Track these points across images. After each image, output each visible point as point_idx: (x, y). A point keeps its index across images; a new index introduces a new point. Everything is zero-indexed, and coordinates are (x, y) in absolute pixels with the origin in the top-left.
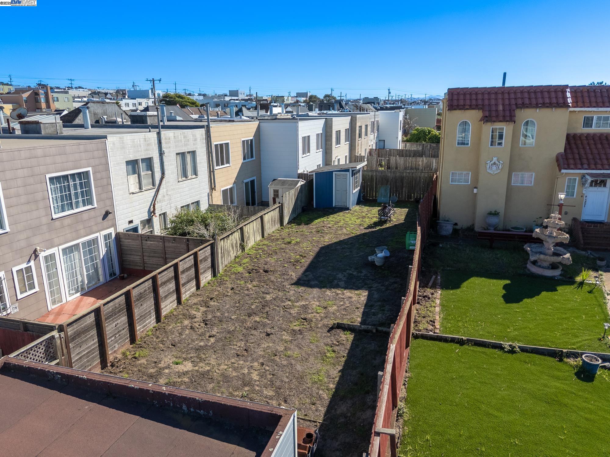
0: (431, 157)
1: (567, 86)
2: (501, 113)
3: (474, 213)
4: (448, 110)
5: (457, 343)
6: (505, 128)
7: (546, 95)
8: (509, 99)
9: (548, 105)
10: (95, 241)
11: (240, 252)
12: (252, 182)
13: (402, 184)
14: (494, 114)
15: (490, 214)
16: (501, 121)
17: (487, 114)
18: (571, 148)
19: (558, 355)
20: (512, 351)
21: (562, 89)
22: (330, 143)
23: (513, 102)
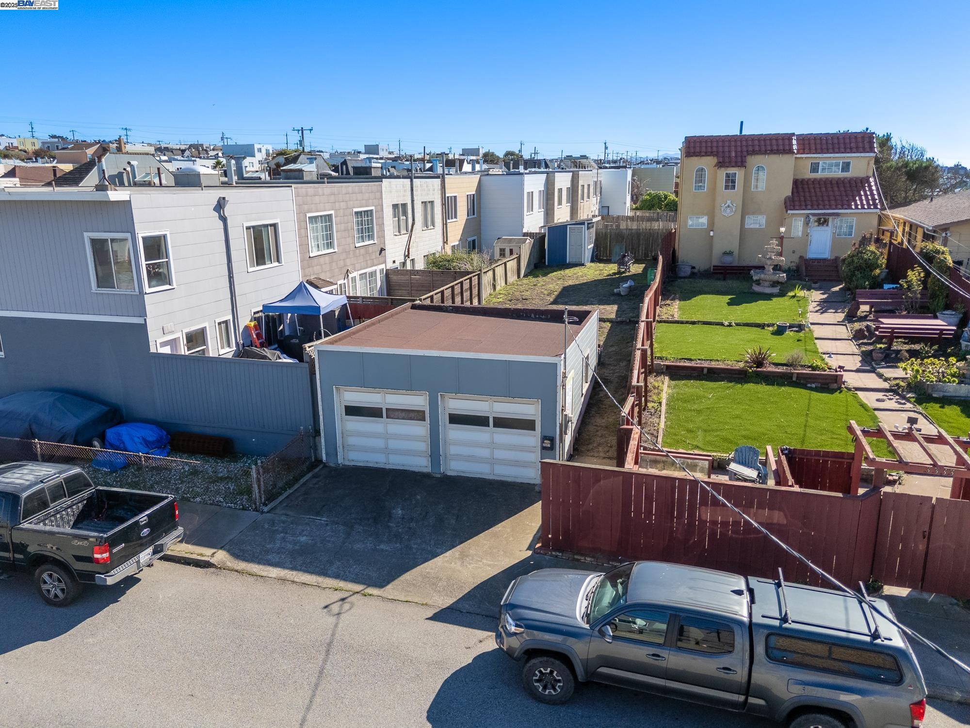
0: (669, 221)
1: (793, 134)
2: (734, 159)
3: (711, 255)
4: (686, 156)
5: (690, 324)
6: (737, 172)
7: (774, 142)
8: (741, 146)
9: (775, 151)
10: (373, 274)
11: (492, 291)
12: (474, 241)
13: (639, 241)
14: (727, 160)
15: (725, 253)
16: (733, 167)
17: (721, 160)
18: (798, 192)
19: (762, 326)
20: (730, 325)
21: (789, 137)
22: (551, 202)
23: (745, 149)
